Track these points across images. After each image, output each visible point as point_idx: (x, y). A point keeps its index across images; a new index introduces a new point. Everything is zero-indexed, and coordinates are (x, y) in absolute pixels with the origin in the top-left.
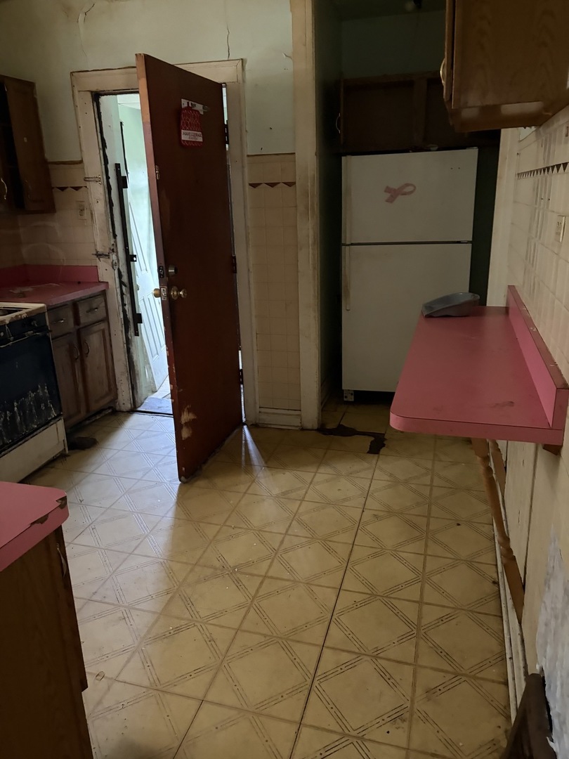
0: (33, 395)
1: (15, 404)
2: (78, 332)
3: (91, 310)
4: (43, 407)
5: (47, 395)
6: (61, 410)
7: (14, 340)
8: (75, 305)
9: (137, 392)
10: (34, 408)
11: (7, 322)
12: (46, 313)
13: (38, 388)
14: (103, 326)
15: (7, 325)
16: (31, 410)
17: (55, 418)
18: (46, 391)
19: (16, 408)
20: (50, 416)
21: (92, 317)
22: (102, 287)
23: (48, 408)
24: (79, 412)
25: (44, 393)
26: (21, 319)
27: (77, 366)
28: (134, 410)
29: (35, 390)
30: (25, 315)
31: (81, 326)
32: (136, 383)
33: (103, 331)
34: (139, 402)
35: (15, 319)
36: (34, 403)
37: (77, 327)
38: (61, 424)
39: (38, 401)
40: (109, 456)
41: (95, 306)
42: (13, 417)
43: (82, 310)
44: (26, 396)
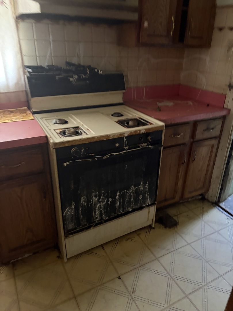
0: (134, 189)
1: (118, 194)
2: (192, 144)
3: (208, 129)
4: (141, 197)
5: (147, 189)
6: (155, 200)
7: (128, 149)
8: (195, 124)
9: (224, 192)
10: (132, 198)
11: (126, 135)
12: (164, 132)
13: (140, 184)
14: (214, 142)
15: (126, 137)
16: (130, 199)
17: (149, 206)
18: (147, 187)
19: (117, 197)
20: (145, 203)
21: (207, 135)
22: (224, 113)
23: (144, 198)
24: (174, 198)
25: (144, 188)
26: (139, 134)
27: (182, 169)
28: (216, 204)
29: (137, 185)
30: (143, 131)
31: (195, 140)
32: (226, 186)
33: (213, 146)
34: (224, 198)
35: (134, 134)
36: (134, 194)
37: (192, 140)
38: (153, 209)
39: (137, 193)
40: (178, 246)
41: (212, 126)
42: (114, 203)
43: (200, 129)
44: (128, 188)
